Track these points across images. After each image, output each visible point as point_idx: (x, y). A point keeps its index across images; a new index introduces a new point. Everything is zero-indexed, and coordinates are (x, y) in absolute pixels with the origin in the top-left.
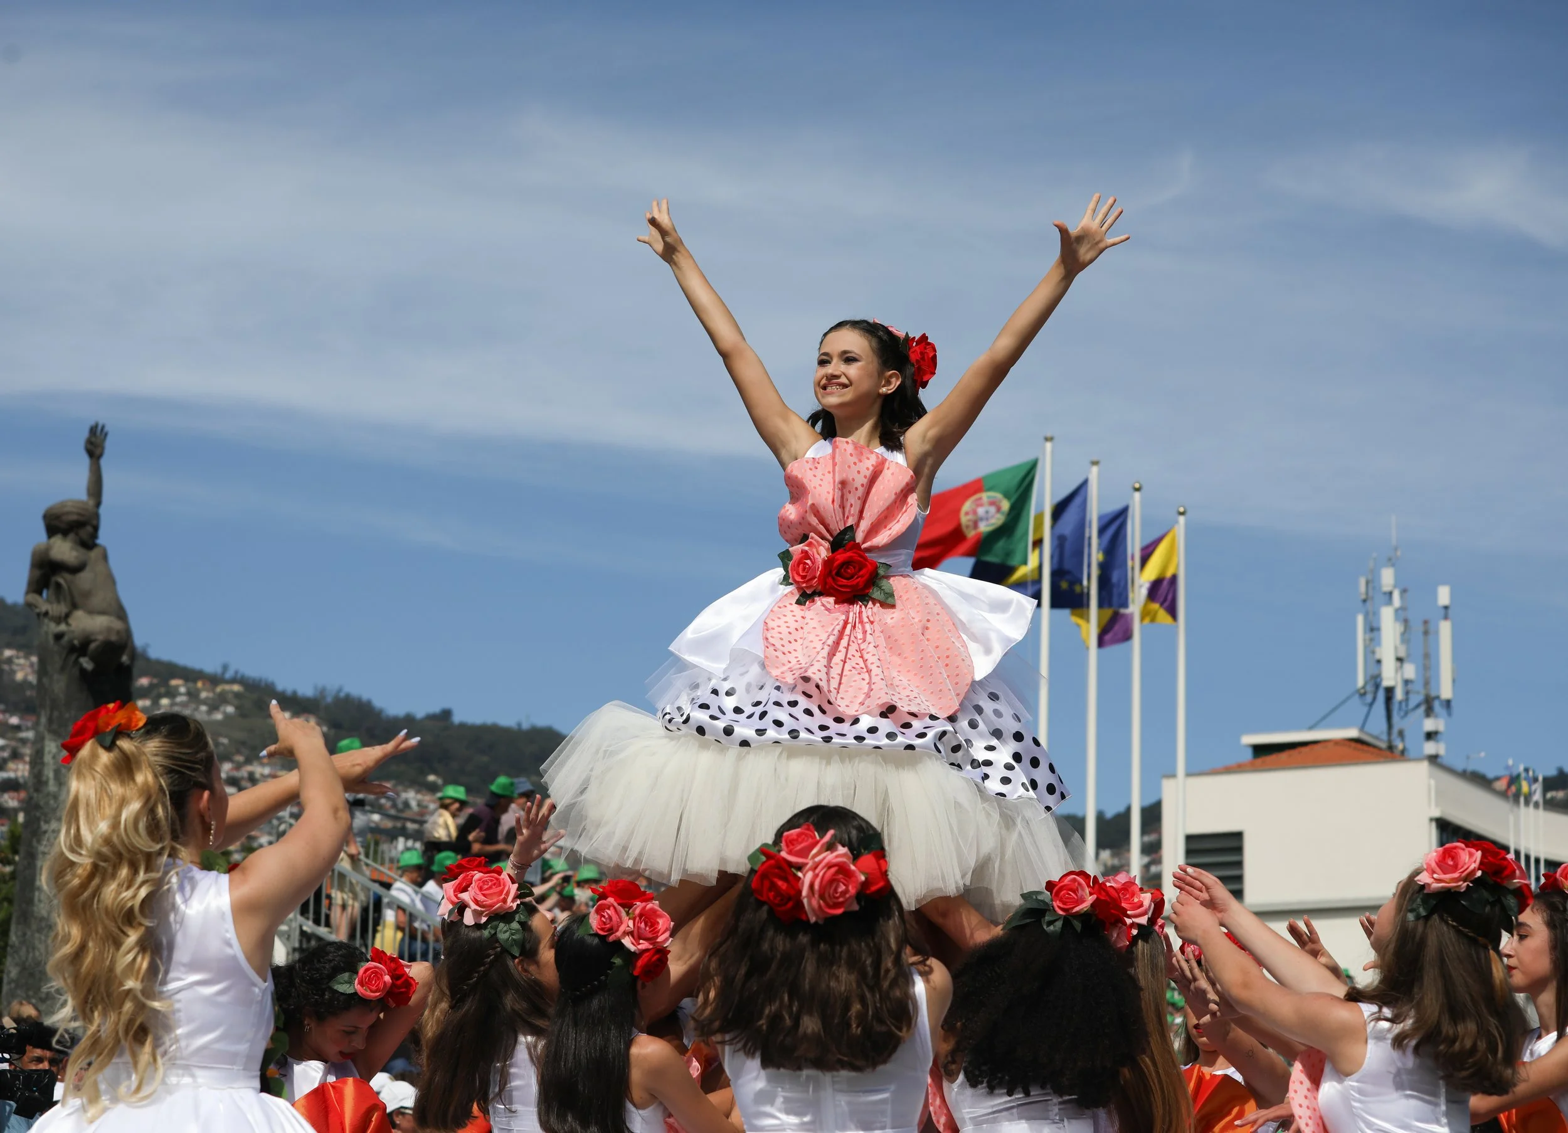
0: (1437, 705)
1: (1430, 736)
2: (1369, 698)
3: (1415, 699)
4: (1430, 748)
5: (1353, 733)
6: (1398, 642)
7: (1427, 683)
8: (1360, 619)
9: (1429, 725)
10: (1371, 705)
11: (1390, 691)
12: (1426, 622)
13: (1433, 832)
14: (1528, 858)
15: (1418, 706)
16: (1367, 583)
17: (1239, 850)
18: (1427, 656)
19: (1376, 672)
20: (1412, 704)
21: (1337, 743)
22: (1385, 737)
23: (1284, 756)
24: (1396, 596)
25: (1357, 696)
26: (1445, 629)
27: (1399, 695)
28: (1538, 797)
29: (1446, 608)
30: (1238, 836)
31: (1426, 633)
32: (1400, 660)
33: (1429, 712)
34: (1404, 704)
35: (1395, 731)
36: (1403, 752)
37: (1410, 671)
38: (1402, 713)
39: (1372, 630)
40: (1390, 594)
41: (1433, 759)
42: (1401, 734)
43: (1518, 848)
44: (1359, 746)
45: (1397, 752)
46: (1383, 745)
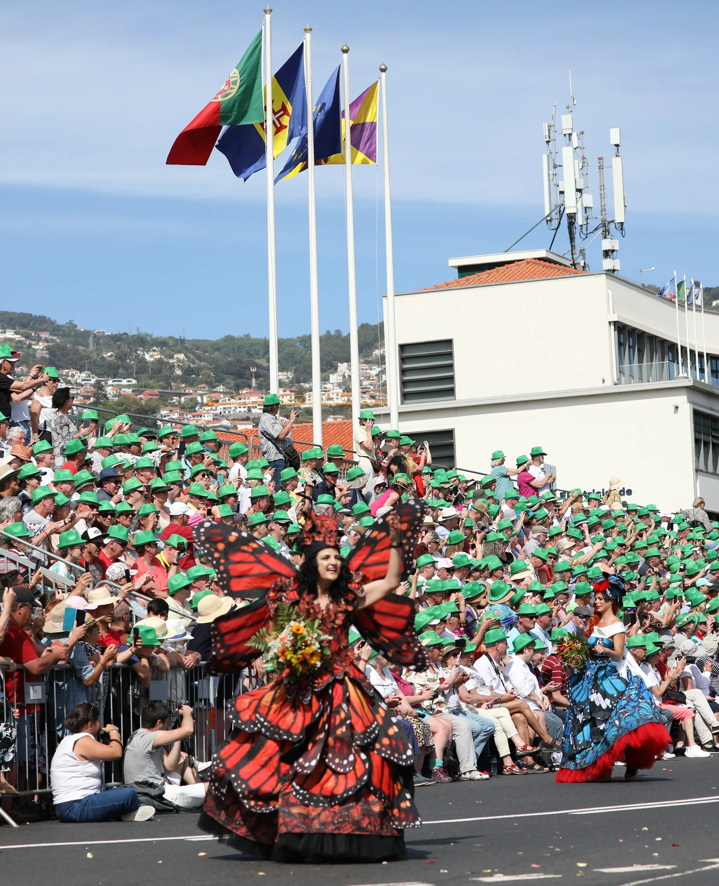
0: (612, 226)
1: (607, 254)
2: (555, 223)
3: (593, 224)
4: (608, 264)
5: (542, 253)
6: (577, 177)
7: (603, 210)
8: (545, 157)
9: (607, 244)
10: (557, 229)
11: (572, 217)
12: (600, 159)
13: (612, 334)
14: (692, 352)
15: (596, 229)
16: (550, 126)
17: (450, 355)
18: (602, 187)
19: (559, 202)
20: (591, 229)
21: (528, 262)
22: (569, 257)
23: (484, 275)
24: (574, 137)
25: (545, 221)
26: (617, 163)
27: (580, 220)
28: (699, 302)
29: (617, 145)
30: (449, 342)
31: (601, 168)
32: (579, 191)
33: (606, 234)
34: (584, 227)
35: (577, 250)
36: (584, 267)
37: (588, 200)
38: (584, 236)
39: (555, 167)
40: (570, 135)
41: (611, 273)
42: (582, 252)
43: (684, 345)
44: (547, 264)
45: (580, 268)
46: (568, 263)
